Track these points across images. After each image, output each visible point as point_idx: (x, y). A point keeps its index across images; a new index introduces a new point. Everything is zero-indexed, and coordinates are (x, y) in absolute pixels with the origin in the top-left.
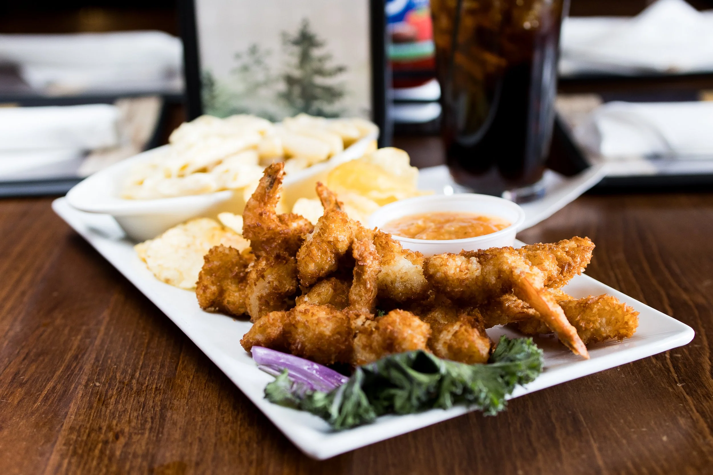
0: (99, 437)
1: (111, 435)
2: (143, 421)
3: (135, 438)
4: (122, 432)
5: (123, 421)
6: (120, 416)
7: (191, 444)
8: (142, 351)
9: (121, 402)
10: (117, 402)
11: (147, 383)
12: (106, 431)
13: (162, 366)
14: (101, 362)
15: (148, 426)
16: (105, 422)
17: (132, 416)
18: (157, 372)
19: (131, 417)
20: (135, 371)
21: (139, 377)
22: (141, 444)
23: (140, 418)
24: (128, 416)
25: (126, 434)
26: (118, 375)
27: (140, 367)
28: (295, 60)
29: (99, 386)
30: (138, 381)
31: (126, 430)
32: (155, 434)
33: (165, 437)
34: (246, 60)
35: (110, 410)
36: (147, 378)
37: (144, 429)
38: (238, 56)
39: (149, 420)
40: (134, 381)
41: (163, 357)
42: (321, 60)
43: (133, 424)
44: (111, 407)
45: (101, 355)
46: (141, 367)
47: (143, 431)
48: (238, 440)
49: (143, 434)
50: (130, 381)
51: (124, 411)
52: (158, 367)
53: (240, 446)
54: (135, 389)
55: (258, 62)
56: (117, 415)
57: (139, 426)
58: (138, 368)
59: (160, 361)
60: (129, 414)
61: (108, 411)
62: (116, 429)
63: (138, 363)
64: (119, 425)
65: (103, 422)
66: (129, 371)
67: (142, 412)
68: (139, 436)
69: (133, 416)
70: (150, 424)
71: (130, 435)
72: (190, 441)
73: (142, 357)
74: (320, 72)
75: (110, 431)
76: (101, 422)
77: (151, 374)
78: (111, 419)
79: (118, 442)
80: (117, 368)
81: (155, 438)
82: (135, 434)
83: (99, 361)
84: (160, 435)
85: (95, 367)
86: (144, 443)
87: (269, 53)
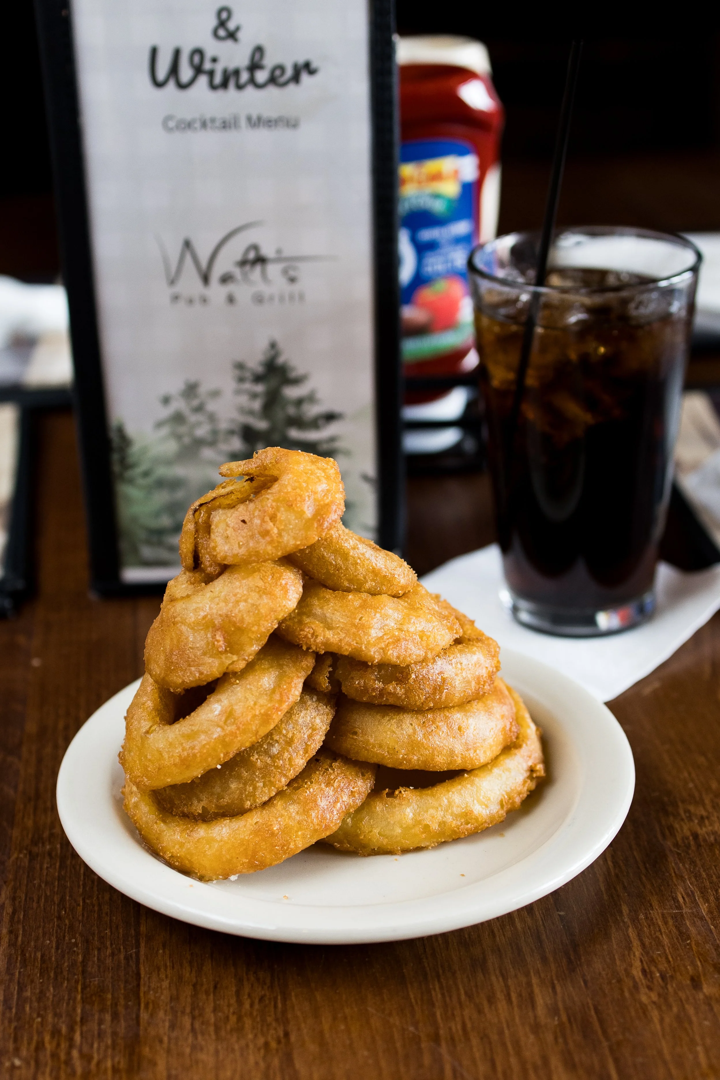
8: (77, 982)
11: (95, 1056)
13: (115, 1016)
14: (14, 1010)
18: (109, 1031)
20: (71, 1029)
21: (81, 1043)
26: (47, 1038)
27: (78, 1019)
28: (257, 405)
29: (19, 1068)
30: (80, 1052)
34: (179, 405)
36: (96, 1045)
38: (166, 400)
40: (75, 1053)
41: (112, 995)
42: (299, 402)
45: (12, 994)
46: (82, 1019)
50: (69, 1054)
52: (108, 1017)
54: (79, 1070)
55: (199, 409)
58: (75, 1022)
59: (109, 1003)
63: (74, 1009)
66: (64, 1029)
73: (79, 997)
74: (299, 423)
77: (99, 1035)
80: (42, 1024)
83: (10, 1009)
85: (6, 1022)
87: (215, 394)
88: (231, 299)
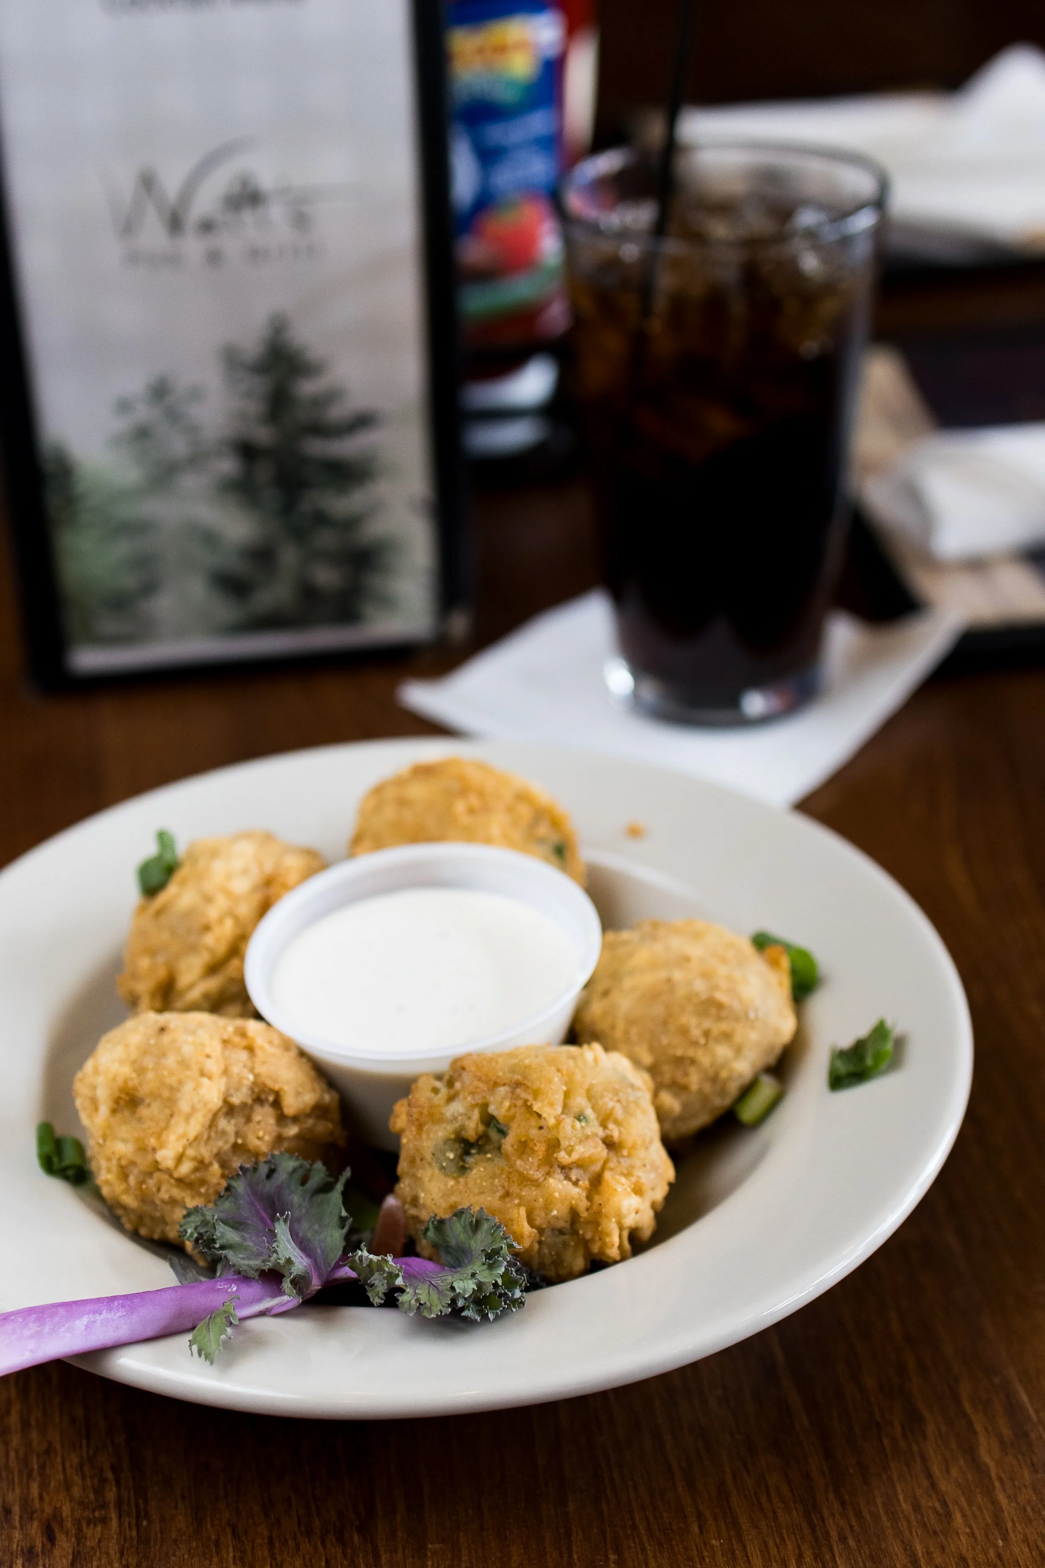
0: (10, 1539)
1: (35, 1529)
2: (96, 1481)
3: (93, 1533)
4: (57, 1516)
5: (53, 1484)
6: (42, 1467)
7: (217, 1545)
9: (33, 1422)
10: (25, 1425)
12: (21, 1517)
15: (111, 1495)
16: (13, 1490)
17: (68, 1465)
19: (68, 1471)
22: (108, 1554)
23: (87, 1469)
24: (60, 1468)
25: (69, 1524)
28: (256, 407)
31: (66, 1510)
32: (134, 1521)
33: (157, 1527)
34: (144, 413)
35: (17, 1452)
37: (104, 1506)
38: (124, 406)
39: (110, 1475)
42: (320, 402)
43: (76, 1491)
44: (15, 1440)
47: (103, 1513)
48: (317, 1523)
49: (104, 1521)
51: (48, 1452)
53: (323, 1543)
55: (173, 416)
56: (36, 1467)
57: (92, 1496)
60: (59, 1459)
61: (12, 1454)
62: (43, 1511)
64: (47, 1498)
65: (8, 1490)
67: (88, 1453)
68: (99, 1528)
69: (71, 1467)
70: (114, 1489)
71: (78, 1523)
72: (213, 1537)
74: (318, 430)
75: (31, 1518)
76: (5, 1491)
78: (25, 1481)
79: (57, 1552)
81: (134, 1533)
82: (89, 1523)
84: (145, 1523)
86: (113, 1549)
87: (196, 394)
88: (214, 258)
